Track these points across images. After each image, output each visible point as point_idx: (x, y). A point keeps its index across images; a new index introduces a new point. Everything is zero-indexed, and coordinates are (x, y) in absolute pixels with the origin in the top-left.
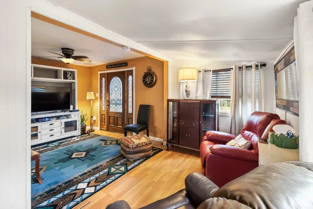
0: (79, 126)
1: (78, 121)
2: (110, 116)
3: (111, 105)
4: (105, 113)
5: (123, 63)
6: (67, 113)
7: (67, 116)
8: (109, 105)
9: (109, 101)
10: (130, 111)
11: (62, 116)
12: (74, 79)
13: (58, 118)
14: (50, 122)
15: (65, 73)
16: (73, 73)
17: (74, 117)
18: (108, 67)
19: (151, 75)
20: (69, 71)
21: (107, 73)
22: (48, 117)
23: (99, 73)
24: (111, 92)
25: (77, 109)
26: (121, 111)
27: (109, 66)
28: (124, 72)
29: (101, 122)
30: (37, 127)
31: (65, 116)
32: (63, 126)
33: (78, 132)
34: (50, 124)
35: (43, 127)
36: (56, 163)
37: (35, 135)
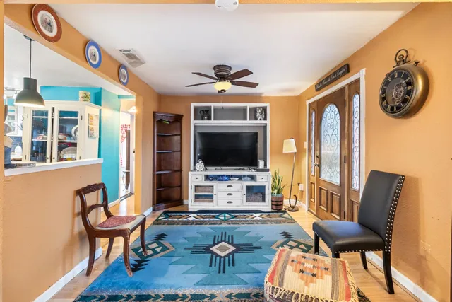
0: (268, 197)
1: (266, 188)
2: (321, 189)
3: (323, 167)
4: (314, 180)
5: (340, 70)
6: (252, 172)
7: (252, 178)
8: (319, 166)
9: (319, 157)
10: (356, 187)
11: (244, 176)
12: (265, 119)
13: (240, 178)
14: (229, 183)
15: (254, 110)
16: (265, 109)
17: (262, 180)
18: (318, 87)
20: (260, 108)
21: (318, 101)
22: (227, 176)
23: (308, 102)
24: (323, 140)
25: (268, 167)
27: (320, 86)
28: (343, 88)
29: (310, 197)
30: (213, 186)
31: (249, 176)
32: (245, 191)
33: (266, 206)
34: (228, 186)
35: (219, 188)
36: (186, 249)
37: (210, 198)
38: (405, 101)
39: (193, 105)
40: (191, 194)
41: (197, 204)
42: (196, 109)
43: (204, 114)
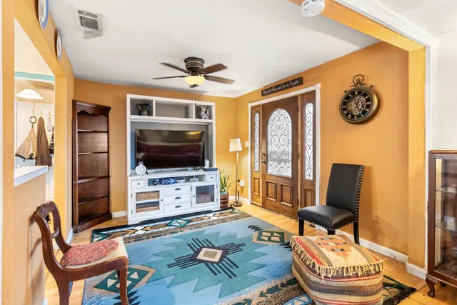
0: (217, 196)
1: (215, 187)
2: (267, 183)
3: (270, 163)
4: (259, 175)
5: (294, 81)
6: (201, 172)
7: (200, 178)
8: (266, 163)
9: (266, 155)
10: (309, 176)
11: (192, 177)
12: (210, 118)
13: (188, 179)
14: (176, 186)
15: (198, 109)
16: (209, 108)
17: (211, 179)
18: (265, 92)
19: (365, 95)
20: (204, 106)
21: (264, 105)
22: (173, 178)
23: (250, 105)
24: (269, 139)
25: (214, 166)
26: (289, 174)
27: (267, 91)
28: (296, 97)
29: (253, 191)
30: (158, 191)
31: (196, 176)
32: (194, 192)
33: (215, 205)
34: (176, 189)
35: (166, 192)
36: (170, 266)
37: (156, 205)
38: (364, 112)
39: (129, 97)
40: (132, 203)
41: (139, 214)
42: (132, 100)
43: (142, 108)
